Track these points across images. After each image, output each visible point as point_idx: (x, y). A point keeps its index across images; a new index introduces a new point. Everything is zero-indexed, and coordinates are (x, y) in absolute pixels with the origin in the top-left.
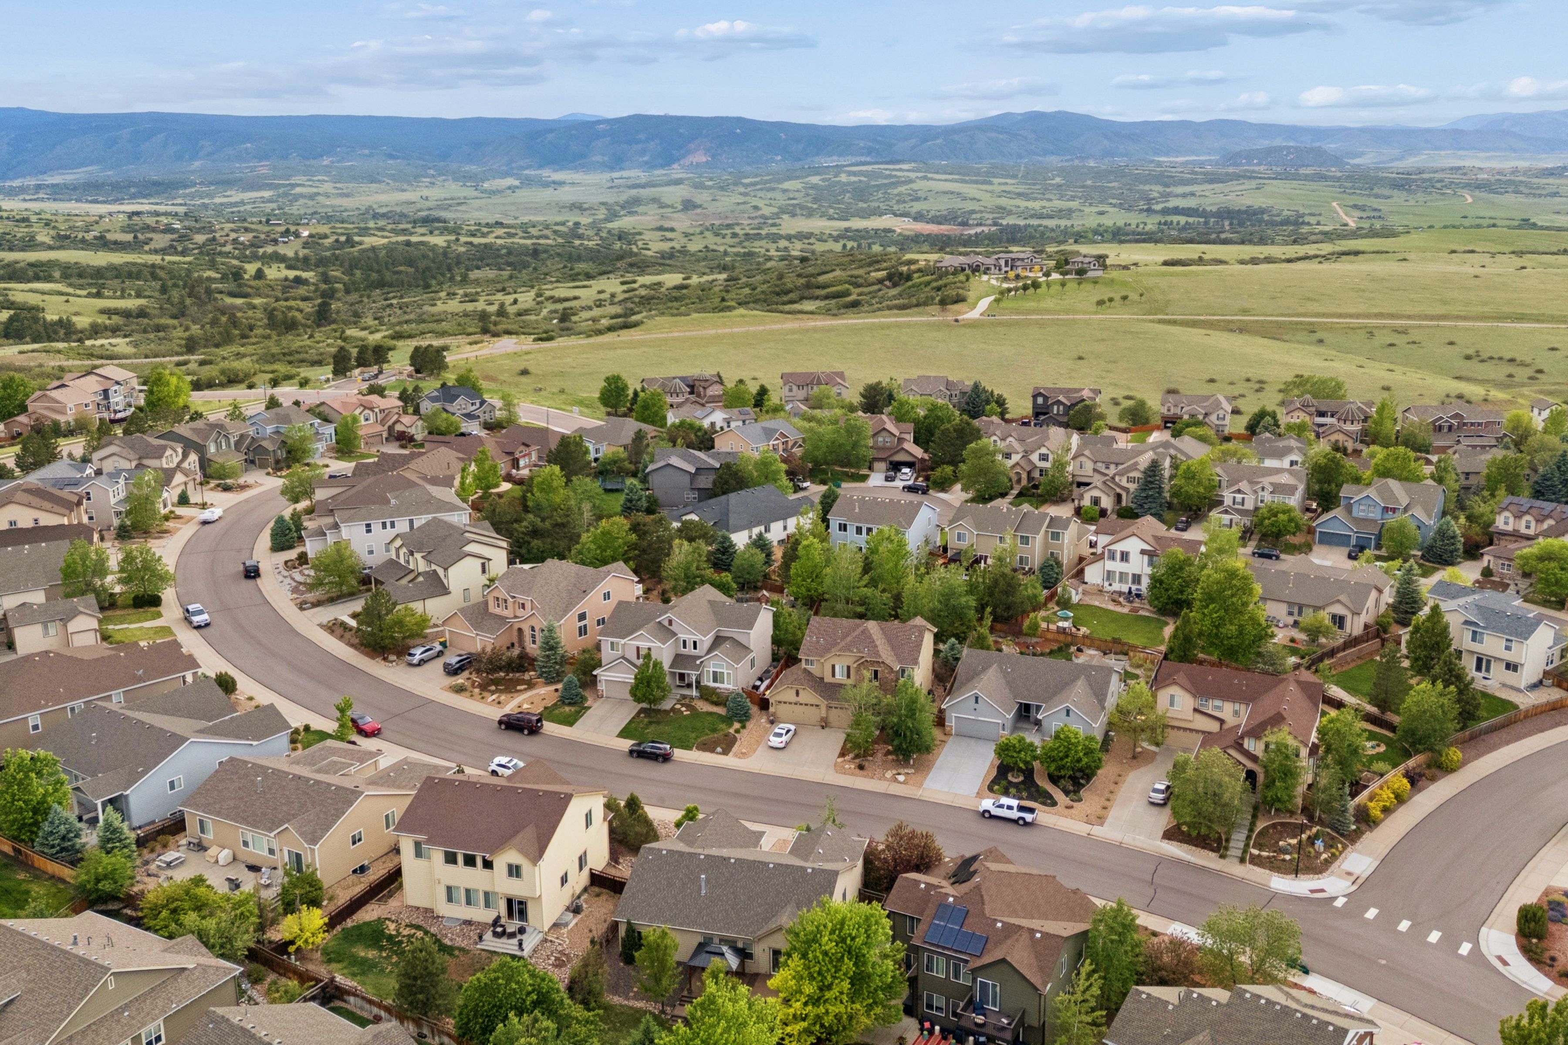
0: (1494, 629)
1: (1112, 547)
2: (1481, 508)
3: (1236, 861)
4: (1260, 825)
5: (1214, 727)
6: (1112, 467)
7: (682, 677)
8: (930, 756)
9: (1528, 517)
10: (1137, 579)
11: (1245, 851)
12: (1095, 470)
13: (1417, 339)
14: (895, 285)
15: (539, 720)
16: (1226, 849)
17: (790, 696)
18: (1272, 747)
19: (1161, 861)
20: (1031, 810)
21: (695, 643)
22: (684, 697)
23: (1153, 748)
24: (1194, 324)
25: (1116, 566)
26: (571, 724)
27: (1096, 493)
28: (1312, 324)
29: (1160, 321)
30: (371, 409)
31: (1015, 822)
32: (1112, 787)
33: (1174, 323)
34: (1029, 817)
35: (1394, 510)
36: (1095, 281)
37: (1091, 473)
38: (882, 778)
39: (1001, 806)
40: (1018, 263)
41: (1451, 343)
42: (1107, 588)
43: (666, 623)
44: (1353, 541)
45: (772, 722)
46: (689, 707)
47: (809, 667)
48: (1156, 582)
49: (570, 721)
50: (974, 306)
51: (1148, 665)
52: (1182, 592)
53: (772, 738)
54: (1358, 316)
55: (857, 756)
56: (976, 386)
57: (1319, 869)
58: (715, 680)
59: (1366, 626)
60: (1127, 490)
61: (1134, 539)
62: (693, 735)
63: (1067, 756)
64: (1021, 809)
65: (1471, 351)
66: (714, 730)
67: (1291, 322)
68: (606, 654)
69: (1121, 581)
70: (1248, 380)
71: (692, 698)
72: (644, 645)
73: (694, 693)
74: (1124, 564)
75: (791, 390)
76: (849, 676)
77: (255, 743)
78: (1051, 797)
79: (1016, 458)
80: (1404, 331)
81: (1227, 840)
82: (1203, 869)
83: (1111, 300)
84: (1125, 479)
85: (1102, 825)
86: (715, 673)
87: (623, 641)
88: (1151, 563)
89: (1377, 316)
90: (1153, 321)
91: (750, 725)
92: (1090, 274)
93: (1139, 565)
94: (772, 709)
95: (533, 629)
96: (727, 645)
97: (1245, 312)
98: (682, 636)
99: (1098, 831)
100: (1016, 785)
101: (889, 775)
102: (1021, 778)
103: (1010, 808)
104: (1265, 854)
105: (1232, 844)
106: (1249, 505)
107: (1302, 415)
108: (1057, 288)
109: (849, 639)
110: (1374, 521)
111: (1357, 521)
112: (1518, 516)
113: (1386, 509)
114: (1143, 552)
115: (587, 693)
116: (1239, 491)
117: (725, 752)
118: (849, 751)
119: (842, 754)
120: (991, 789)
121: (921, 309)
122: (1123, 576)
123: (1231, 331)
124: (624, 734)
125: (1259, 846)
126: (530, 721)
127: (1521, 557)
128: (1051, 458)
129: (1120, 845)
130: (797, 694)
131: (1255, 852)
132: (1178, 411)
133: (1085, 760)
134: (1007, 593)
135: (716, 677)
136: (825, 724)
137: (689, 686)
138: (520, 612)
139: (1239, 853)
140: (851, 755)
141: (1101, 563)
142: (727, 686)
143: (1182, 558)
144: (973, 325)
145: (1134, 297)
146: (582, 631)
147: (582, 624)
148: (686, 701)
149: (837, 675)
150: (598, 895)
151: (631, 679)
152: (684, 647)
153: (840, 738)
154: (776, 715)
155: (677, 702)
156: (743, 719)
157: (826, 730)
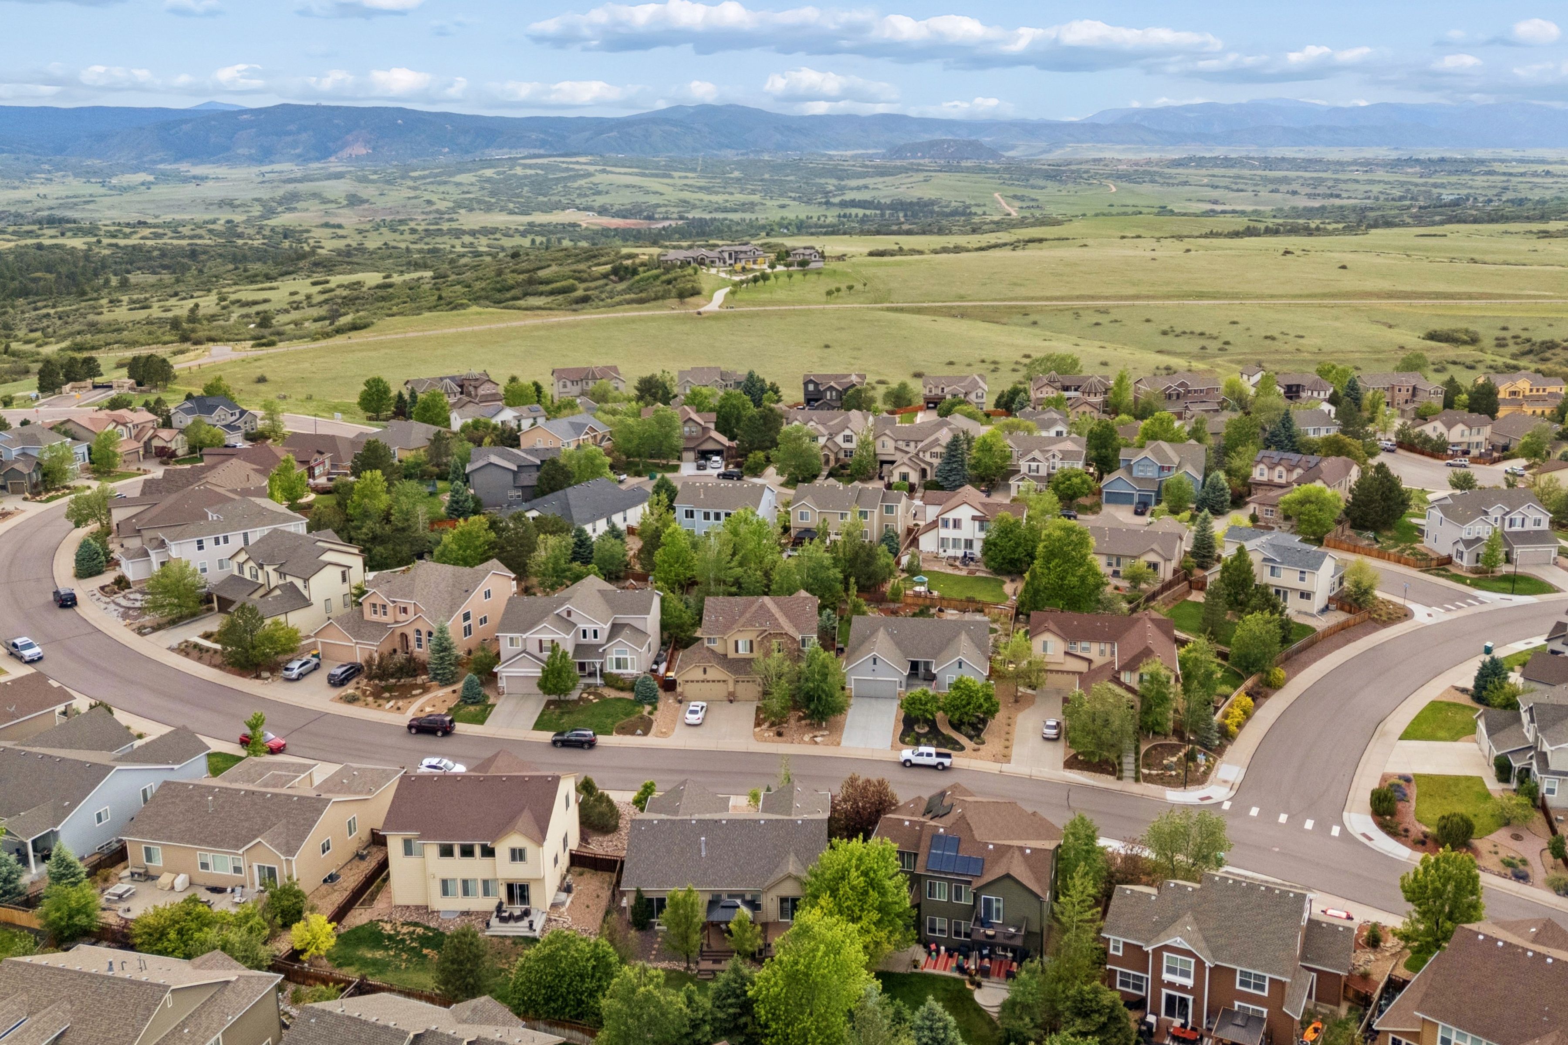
0: (1289, 563)
1: (945, 516)
2: (1236, 463)
3: (1132, 781)
4: (1144, 748)
5: (1083, 667)
6: (912, 444)
7: (582, 666)
8: (839, 718)
9: (1280, 468)
10: (969, 543)
11: (1137, 772)
12: (896, 448)
13: (1118, 318)
14: (621, 279)
15: (451, 721)
16: (1121, 771)
17: (698, 674)
18: (1146, 677)
19: (1071, 788)
20: (948, 756)
21: (595, 632)
22: (589, 686)
23: (1029, 691)
24: (919, 311)
25: (949, 533)
26: (482, 722)
27: (904, 469)
28: (1024, 307)
29: (888, 309)
30: (124, 424)
31: (934, 767)
32: (1007, 728)
33: (901, 310)
34: (947, 762)
35: (1169, 469)
36: (819, 272)
37: (892, 451)
38: (801, 741)
39: (921, 754)
40: (741, 256)
41: (1148, 321)
42: (942, 554)
43: (565, 615)
44: (1136, 499)
45: (680, 702)
46: (596, 694)
47: (711, 645)
48: (988, 545)
49: (480, 719)
50: (710, 299)
51: (1003, 619)
52: (1014, 552)
53: (688, 715)
54: (1062, 298)
55: (772, 725)
56: (751, 375)
57: (1201, 780)
58: (618, 666)
59: (1175, 572)
60: (931, 465)
61: (965, 507)
62: (609, 721)
63: (969, 704)
64: (939, 755)
65: (1166, 327)
66: (628, 715)
67: (1006, 307)
68: (506, 648)
69: (954, 546)
70: (983, 361)
71: (596, 686)
72: (546, 637)
73: (599, 681)
74: (956, 531)
75: (565, 386)
76: (751, 651)
77: (176, 767)
78: (957, 743)
79: (822, 441)
80: (1105, 311)
81: (1120, 764)
82: (1106, 790)
83: (838, 290)
84: (928, 455)
85: (1009, 762)
86: (618, 660)
87: (524, 636)
88: (982, 528)
89: (1078, 298)
90: (882, 309)
91: (661, 705)
92: (812, 265)
93: (970, 531)
94: (679, 689)
95: (418, 632)
96: (627, 631)
97: (962, 298)
98: (582, 626)
99: (1006, 768)
100: (925, 735)
101: (807, 738)
102: (927, 729)
103: (929, 755)
104: (1154, 772)
105: (1125, 767)
106: (1043, 472)
107: (1050, 389)
108: (783, 279)
109: (748, 615)
110: (1152, 480)
111: (1138, 480)
112: (1271, 468)
113: (1162, 468)
114: (974, 518)
115: (486, 691)
116: (1034, 460)
117: (646, 733)
118: (765, 720)
119: (758, 724)
120: (902, 741)
121: (660, 302)
122: (956, 543)
123: (955, 316)
124: (540, 725)
125: (1148, 766)
126: (443, 722)
127: (1285, 502)
128: (855, 438)
129: (1030, 778)
130: (705, 671)
131: (1146, 771)
132: (939, 392)
133: (986, 705)
134: (868, 564)
135: (619, 664)
136: (732, 699)
137: (592, 674)
138: (402, 617)
139: (1133, 774)
140: (767, 725)
141: (935, 531)
142: (632, 670)
143: (1012, 520)
144: (715, 317)
145: (859, 286)
146: (468, 631)
147: (467, 623)
148: (592, 690)
149: (741, 651)
150: (581, 874)
151: (537, 672)
152: (585, 636)
153: (751, 709)
154: (686, 694)
155: (584, 691)
156: (653, 701)
157: (735, 704)
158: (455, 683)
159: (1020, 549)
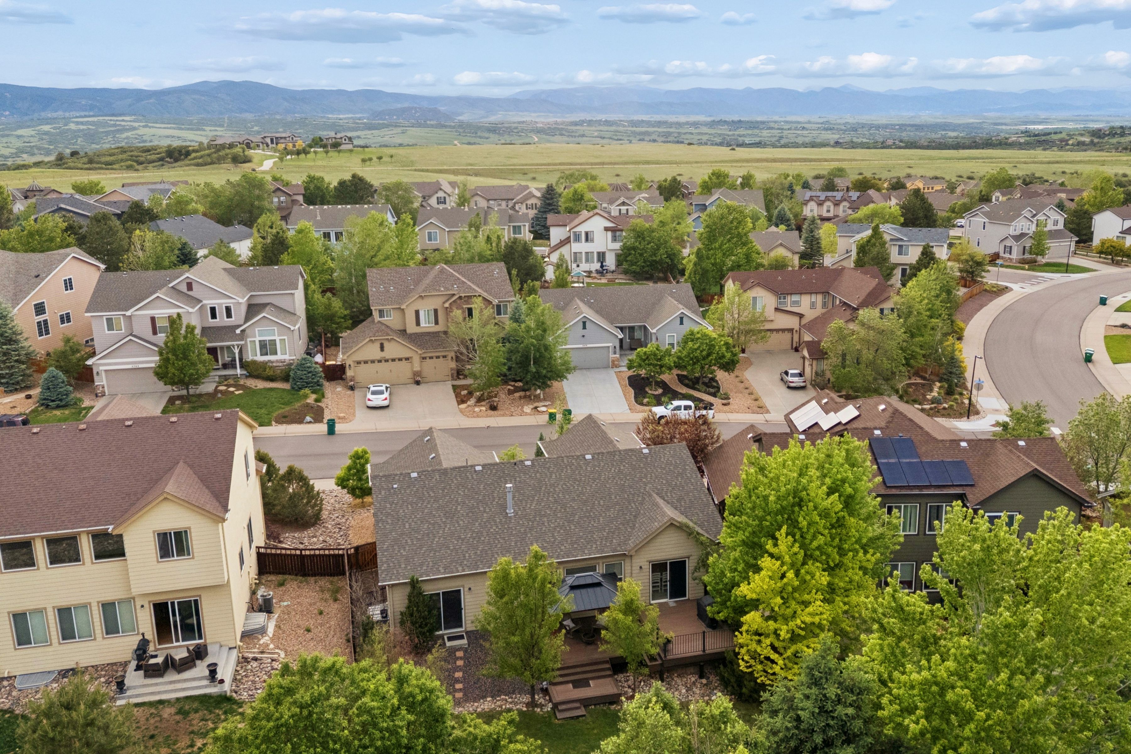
1: (575, 230)
4: (899, 387)
5: (793, 323)
6: (504, 203)
8: (557, 388)
17: (373, 352)
21: (228, 310)
22: (226, 378)
25: (580, 247)
28: (522, 169)
29: (416, 170)
32: (741, 385)
38: (523, 414)
39: (677, 409)
40: (281, 141)
43: (184, 288)
45: (352, 388)
46: (237, 386)
47: (385, 319)
48: (624, 252)
53: (369, 396)
55: (480, 400)
58: (264, 353)
61: (597, 218)
62: (263, 411)
66: (286, 404)
67: (508, 169)
68: (101, 336)
69: (587, 261)
71: (237, 377)
72: (162, 313)
73: (239, 371)
74: (589, 244)
76: (437, 321)
78: (704, 399)
83: (370, 159)
85: (768, 412)
86: (263, 343)
87: (128, 313)
88: (614, 239)
91: (328, 394)
93: (603, 243)
94: (349, 373)
98: (209, 302)
99: (769, 417)
101: (529, 410)
102: (660, 390)
103: (687, 408)
108: (322, 155)
109: (426, 281)
112: (819, 205)
115: (79, 394)
117: (317, 420)
118: (470, 394)
119: (461, 402)
120: (642, 403)
121: (217, 165)
122: (589, 256)
123: (470, 175)
125: (916, 402)
126: (11, 420)
128: (448, 199)
130: (382, 349)
135: (267, 347)
136: (419, 380)
137: (229, 364)
140: (472, 401)
141: (567, 247)
142: (281, 357)
146: (43, 328)
147: (41, 318)
148: (231, 382)
149: (423, 324)
150: (281, 584)
151: (152, 360)
152: (214, 316)
153: (448, 388)
154: (359, 379)
155: (220, 383)
156: (318, 389)
157: (422, 387)
158: (28, 388)
159: (662, 251)
